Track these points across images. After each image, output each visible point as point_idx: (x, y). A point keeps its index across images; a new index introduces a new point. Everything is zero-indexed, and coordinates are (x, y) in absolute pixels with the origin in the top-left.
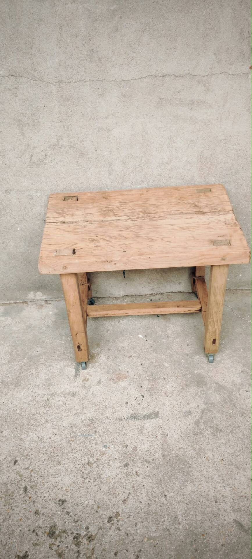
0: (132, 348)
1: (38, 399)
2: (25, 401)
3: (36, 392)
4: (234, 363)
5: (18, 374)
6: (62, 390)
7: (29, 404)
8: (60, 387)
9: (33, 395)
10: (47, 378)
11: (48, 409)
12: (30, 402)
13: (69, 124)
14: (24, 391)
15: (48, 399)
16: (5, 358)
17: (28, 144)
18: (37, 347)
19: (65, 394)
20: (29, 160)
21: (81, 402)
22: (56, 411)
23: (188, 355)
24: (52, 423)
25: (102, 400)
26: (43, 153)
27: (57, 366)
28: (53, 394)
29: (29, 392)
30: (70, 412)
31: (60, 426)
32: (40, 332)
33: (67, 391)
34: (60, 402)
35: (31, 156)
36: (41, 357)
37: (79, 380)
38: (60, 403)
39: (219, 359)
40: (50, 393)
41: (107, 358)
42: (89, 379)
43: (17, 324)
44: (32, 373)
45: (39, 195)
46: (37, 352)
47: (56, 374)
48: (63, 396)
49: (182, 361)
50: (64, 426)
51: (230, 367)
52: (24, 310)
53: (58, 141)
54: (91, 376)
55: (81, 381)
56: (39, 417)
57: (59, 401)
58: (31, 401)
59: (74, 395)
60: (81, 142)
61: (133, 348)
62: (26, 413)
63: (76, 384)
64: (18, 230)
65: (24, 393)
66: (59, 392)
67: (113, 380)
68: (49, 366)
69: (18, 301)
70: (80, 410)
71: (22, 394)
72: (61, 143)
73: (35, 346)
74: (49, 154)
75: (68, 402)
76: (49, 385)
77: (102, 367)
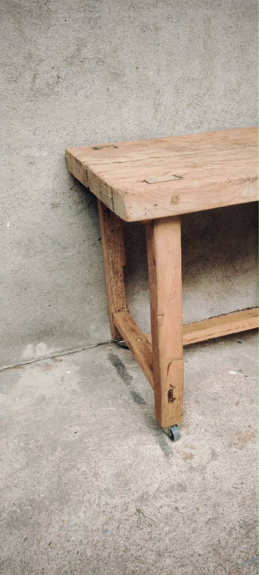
0: (232, 392)
1: (117, 515)
2: (95, 528)
3: (107, 504)
5: (55, 479)
6: (156, 486)
7: (106, 531)
8: (148, 482)
9: (104, 511)
10: (115, 472)
11: (149, 529)
12: (105, 527)
13: (97, 15)
14: (84, 509)
15: (138, 511)
16: (18, 458)
17: (29, 54)
18: (71, 426)
19: (166, 491)
20: (29, 85)
21: (204, 497)
22: (167, 528)
24: (172, 554)
25: (240, 482)
26: (54, 73)
27: (124, 448)
28: (142, 497)
29: (94, 507)
30: (196, 521)
31: (192, 556)
32: (64, 403)
33: (166, 486)
34: (165, 508)
35: (34, 78)
36: (86, 441)
37: (177, 461)
38: (166, 510)
40: (135, 497)
41: (203, 414)
42: (194, 453)
43: (18, 399)
44: (84, 471)
45: (45, 154)
46: (75, 435)
47: (129, 461)
48: (163, 495)
50: (199, 555)
52: (21, 377)
53: (79, 50)
54: (192, 448)
55: (182, 462)
56: (138, 550)
57: (161, 507)
58: (107, 523)
59: (182, 488)
60: (115, 52)
61: (234, 391)
62: (109, 551)
63: (175, 468)
64: (8, 226)
65: (85, 513)
66: (151, 490)
67: (235, 444)
68: (109, 451)
69: (6, 367)
70: (210, 512)
71: (82, 514)
72: (84, 52)
73: (66, 426)
74: (63, 74)
75: (180, 505)
76: (126, 484)
77: (203, 430)
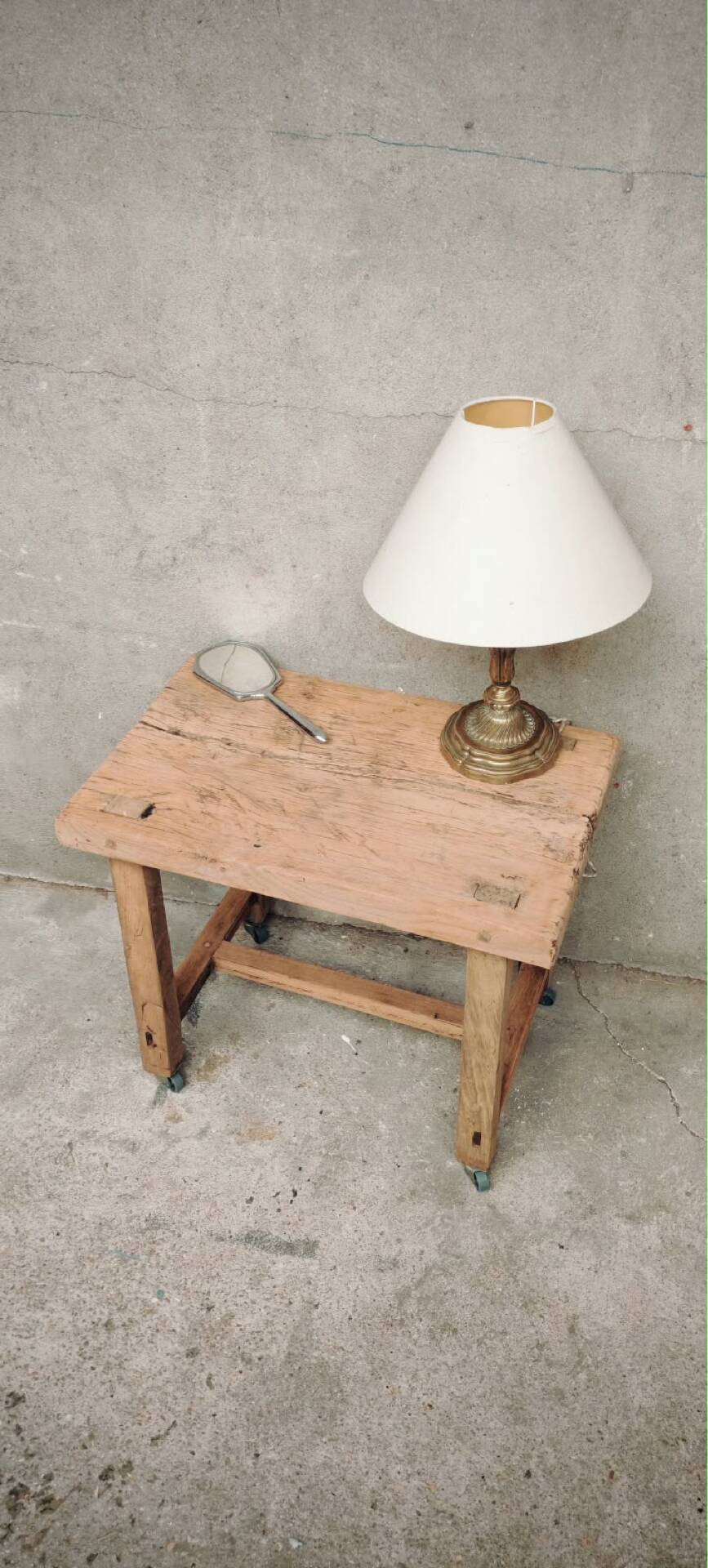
0: (313, 1065)
1: (48, 1137)
2: (18, 1136)
3: (49, 1120)
4: (555, 1165)
5: (24, 1064)
6: (111, 1130)
7: (26, 1145)
8: (107, 1121)
9: (40, 1125)
10: (86, 1090)
11: (62, 1168)
12: (28, 1141)
13: (232, 495)
14: (24, 1111)
15: (70, 1144)
16: (10, 1018)
17: (135, 527)
18: (91, 1009)
19: (115, 1142)
20: (134, 563)
21: (145, 1170)
22: (79, 1178)
23: (446, 1115)
24: (61, 1203)
25: (196, 1177)
26: (169, 553)
27: (120, 1068)
28: (87, 1133)
29: (35, 1115)
30: (111, 1188)
31: (76, 1215)
32: (110, 973)
33: (121, 1135)
34: (97, 1158)
35: (141, 555)
36: (91, 1036)
37: (159, 1115)
38: (96, 1160)
39: (520, 1144)
40: (79, 1129)
41: (244, 1077)
42: (184, 1117)
43: (66, 940)
44: (58, 1072)
45: (154, 645)
46: (85, 1022)
47: (110, 1087)
48: (108, 1144)
49: (427, 1127)
50: (83, 1219)
51: (541, 1172)
52: (94, 908)
53: (205, 531)
54: (189, 1111)
55: (162, 1118)
56: (35, 1180)
57: (94, 1154)
58: (32, 1138)
59: (133, 1147)
60: (259, 542)
61: (317, 1066)
62: (11, 1165)
63: (148, 1123)
64: (100, 717)
65: (22, 1116)
66: (102, 1131)
67: (239, 1134)
68: (103, 1062)
69: (85, 885)
70: (133, 1188)
71: (18, 1115)
72: (211, 536)
73: (86, 1007)
74: (181, 557)
75: (114, 1163)
76: (85, 1111)
77: (223, 1096)
